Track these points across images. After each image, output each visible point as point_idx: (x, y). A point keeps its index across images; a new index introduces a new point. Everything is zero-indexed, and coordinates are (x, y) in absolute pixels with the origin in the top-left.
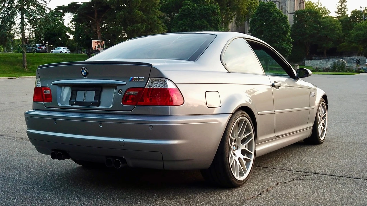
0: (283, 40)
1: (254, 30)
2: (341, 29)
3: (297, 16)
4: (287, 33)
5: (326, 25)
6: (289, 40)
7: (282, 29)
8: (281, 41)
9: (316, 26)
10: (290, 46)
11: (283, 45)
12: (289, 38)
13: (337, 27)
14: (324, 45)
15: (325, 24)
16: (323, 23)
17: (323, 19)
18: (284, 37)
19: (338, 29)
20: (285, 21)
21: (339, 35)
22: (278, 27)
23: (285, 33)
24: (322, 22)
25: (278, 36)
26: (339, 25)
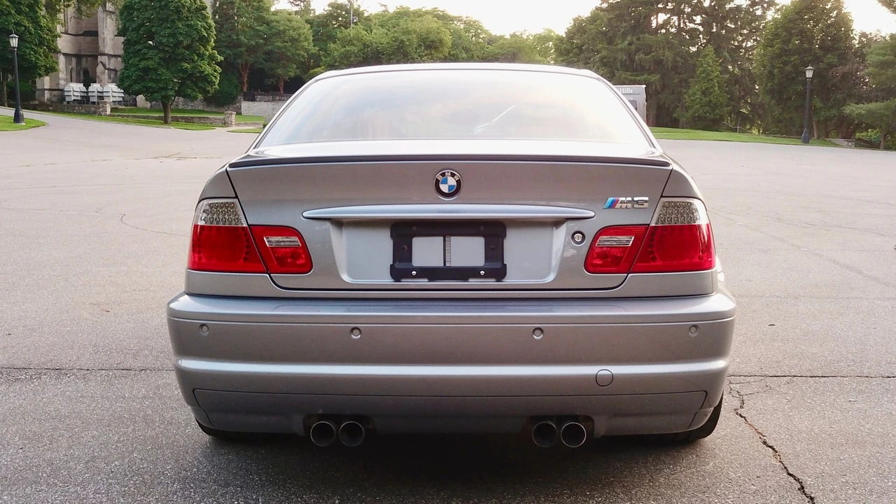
0: (201, 56)
1: (132, 31)
2: (311, 38)
3: (217, 5)
4: (208, 41)
5: (282, 28)
6: (212, 57)
7: (198, 31)
8: (196, 58)
9: (261, 28)
10: (215, 71)
11: (201, 67)
12: (214, 53)
13: (303, 34)
14: (280, 71)
15: (279, 27)
16: (275, 23)
17: (273, 14)
18: (203, 49)
19: (306, 40)
20: (202, 14)
21: (307, 51)
22: (188, 26)
23: (204, 41)
24: (272, 21)
25: (188, 47)
26: (307, 30)
